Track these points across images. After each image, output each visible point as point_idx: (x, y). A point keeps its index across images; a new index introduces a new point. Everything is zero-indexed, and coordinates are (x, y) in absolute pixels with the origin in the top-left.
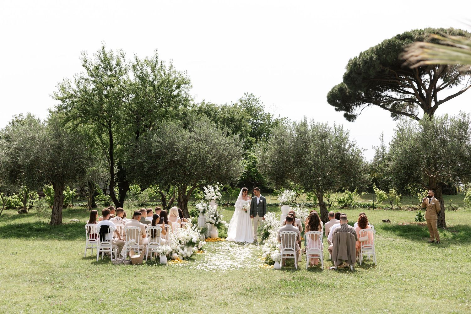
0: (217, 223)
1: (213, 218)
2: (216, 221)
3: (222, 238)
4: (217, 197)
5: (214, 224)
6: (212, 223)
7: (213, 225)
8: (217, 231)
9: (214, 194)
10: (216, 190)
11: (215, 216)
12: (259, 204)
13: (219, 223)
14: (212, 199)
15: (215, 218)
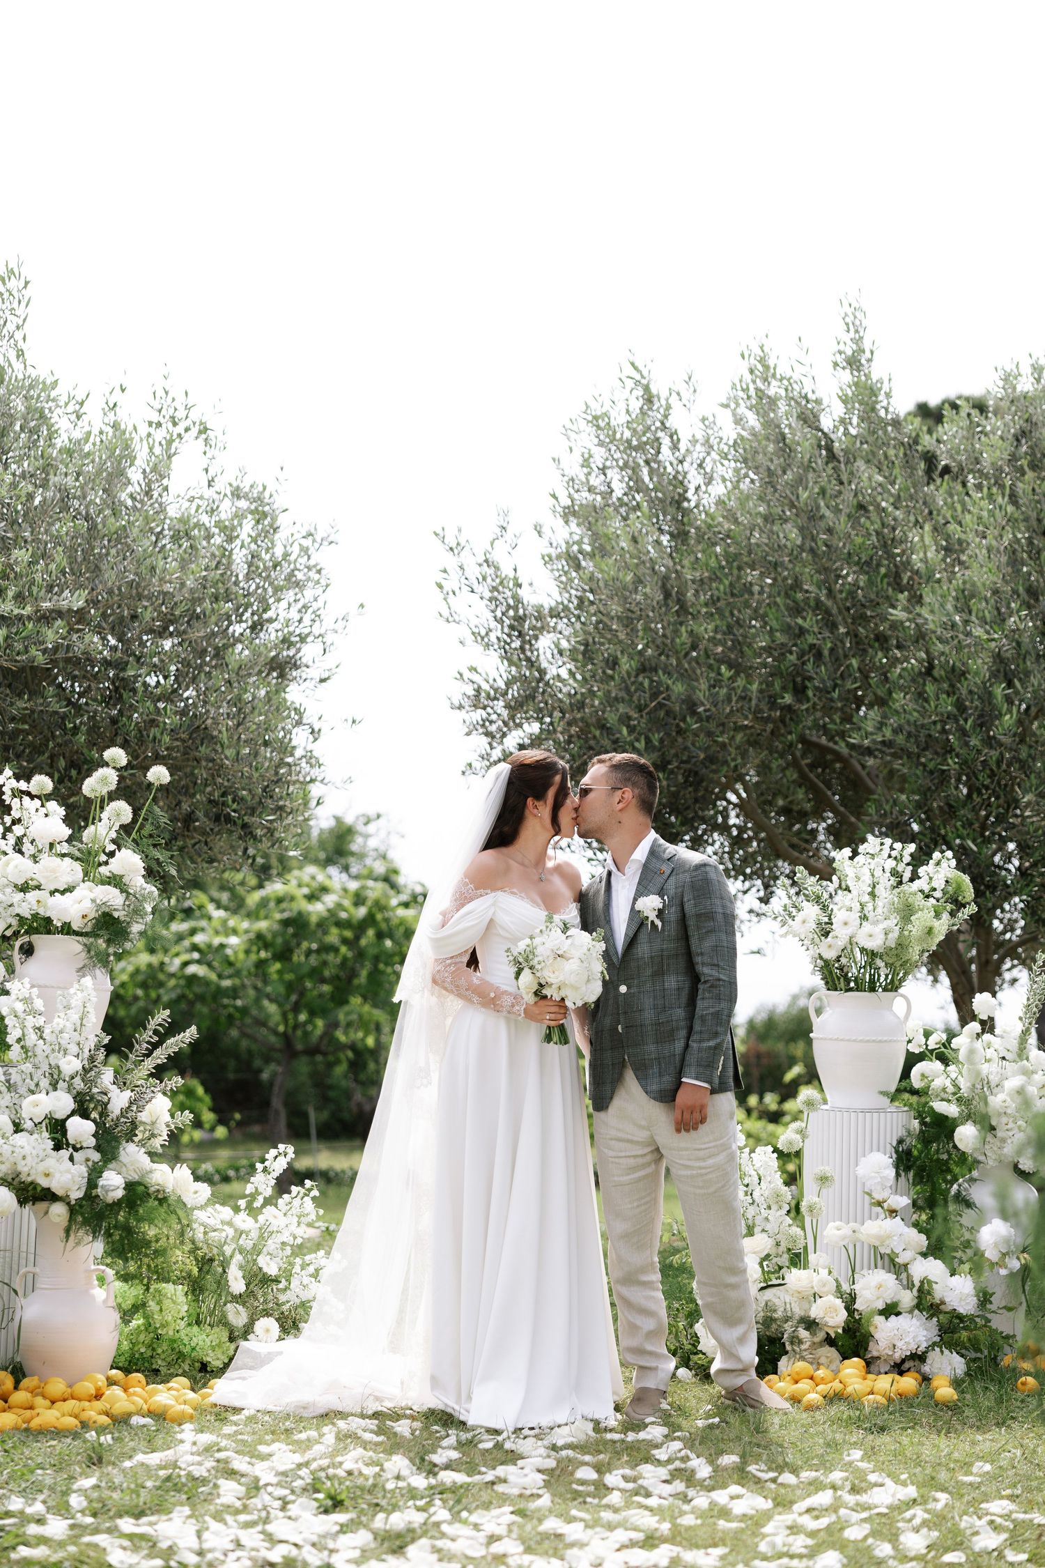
0: (113, 1183)
1: (57, 1128)
2: (95, 1174)
3: (155, 1375)
4: (113, 897)
5: (73, 1210)
6: (49, 1196)
7: (59, 1210)
8: (99, 1294)
9: (70, 870)
10: (102, 830)
11: (83, 1112)
12: (631, 943)
13: (136, 1193)
14: (44, 925)
15: (80, 1129)
